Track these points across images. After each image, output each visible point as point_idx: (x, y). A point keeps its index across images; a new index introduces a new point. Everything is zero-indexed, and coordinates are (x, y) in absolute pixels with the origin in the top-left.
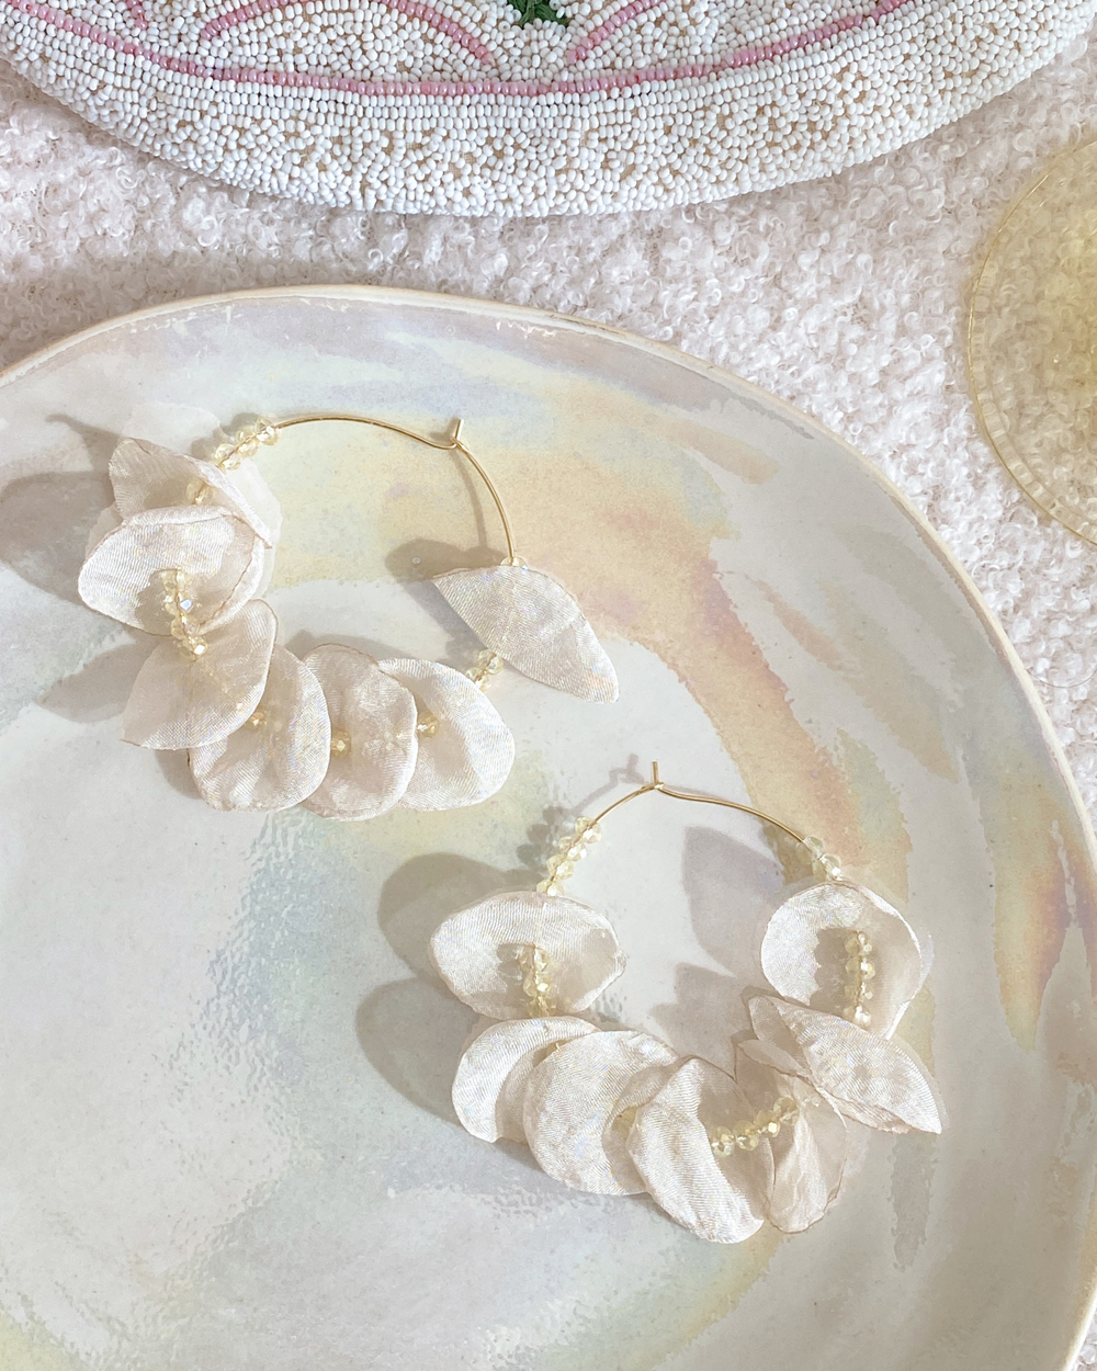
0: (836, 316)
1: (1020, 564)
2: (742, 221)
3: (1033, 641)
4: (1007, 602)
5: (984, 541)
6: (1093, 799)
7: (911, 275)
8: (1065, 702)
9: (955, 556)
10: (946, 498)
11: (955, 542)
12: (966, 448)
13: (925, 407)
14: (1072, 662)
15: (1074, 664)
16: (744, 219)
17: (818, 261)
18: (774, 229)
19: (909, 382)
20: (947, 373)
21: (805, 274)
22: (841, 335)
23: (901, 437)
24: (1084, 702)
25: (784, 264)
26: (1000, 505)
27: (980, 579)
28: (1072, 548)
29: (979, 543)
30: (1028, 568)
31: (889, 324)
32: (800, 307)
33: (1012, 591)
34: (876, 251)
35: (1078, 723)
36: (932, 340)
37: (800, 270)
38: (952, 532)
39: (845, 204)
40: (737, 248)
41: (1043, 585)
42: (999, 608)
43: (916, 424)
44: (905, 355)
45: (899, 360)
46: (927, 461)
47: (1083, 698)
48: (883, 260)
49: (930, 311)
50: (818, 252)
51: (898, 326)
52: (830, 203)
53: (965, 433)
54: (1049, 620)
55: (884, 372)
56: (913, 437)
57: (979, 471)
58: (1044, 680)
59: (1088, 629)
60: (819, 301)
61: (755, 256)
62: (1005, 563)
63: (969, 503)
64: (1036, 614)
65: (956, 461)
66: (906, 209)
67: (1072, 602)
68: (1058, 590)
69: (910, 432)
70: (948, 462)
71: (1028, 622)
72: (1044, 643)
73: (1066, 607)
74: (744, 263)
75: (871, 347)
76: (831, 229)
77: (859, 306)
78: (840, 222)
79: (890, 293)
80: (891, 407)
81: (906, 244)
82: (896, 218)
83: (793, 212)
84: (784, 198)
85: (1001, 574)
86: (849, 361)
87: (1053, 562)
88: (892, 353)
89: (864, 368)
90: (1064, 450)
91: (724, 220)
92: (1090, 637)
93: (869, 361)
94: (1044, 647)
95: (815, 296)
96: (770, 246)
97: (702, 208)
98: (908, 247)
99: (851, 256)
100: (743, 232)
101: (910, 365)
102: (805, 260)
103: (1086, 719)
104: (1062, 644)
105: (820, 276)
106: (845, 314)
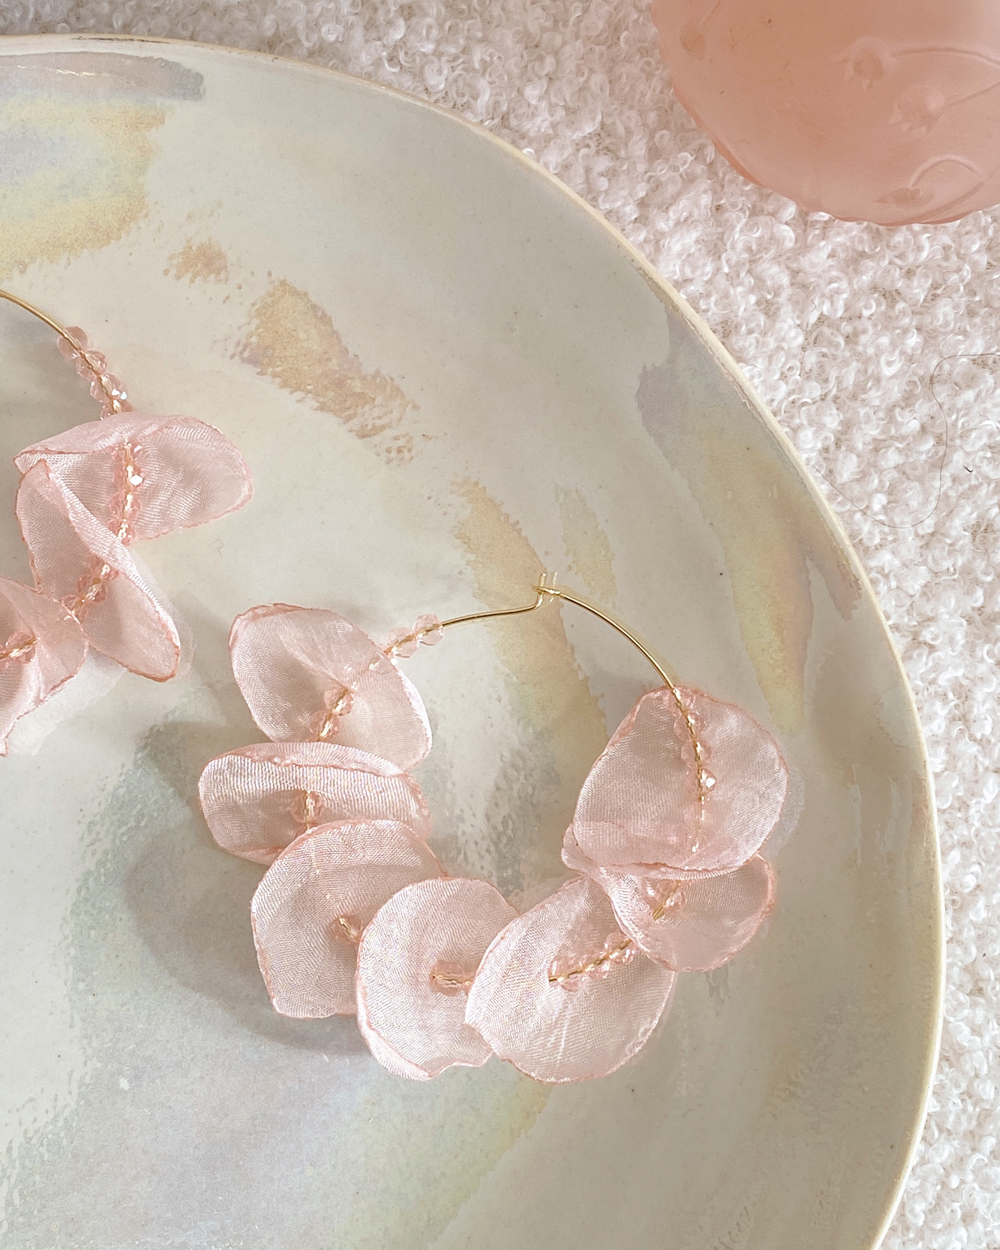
0: (578, 150)
1: (834, 391)
2: (454, 61)
3: (862, 477)
4: (826, 438)
5: (788, 374)
6: (962, 642)
7: (654, 90)
8: (911, 538)
9: (759, 397)
10: (737, 332)
11: (756, 381)
12: (749, 272)
13: (695, 235)
14: (910, 493)
15: (913, 494)
16: (456, 58)
17: (547, 91)
18: (492, 63)
19: (673, 208)
20: (715, 192)
21: (536, 108)
22: (588, 170)
23: (674, 272)
24: (933, 534)
25: (510, 101)
26: (799, 330)
27: (792, 417)
28: (889, 364)
29: (783, 377)
30: (843, 396)
31: (639, 148)
32: (535, 145)
33: (829, 426)
34: (610, 70)
35: (930, 559)
36: (691, 158)
37: (529, 105)
38: (750, 370)
39: (565, 24)
40: (454, 89)
41: (862, 412)
42: (819, 446)
43: (689, 255)
44: (663, 179)
45: (657, 187)
46: (708, 295)
47: (930, 531)
48: (620, 77)
49: (683, 125)
50: (545, 82)
51: (650, 150)
52: (549, 24)
53: (745, 256)
54: (876, 450)
55: (642, 204)
56: (688, 271)
57: (769, 297)
58: (882, 517)
59: (921, 453)
60: (557, 136)
61: (475, 98)
62: (817, 393)
63: (764, 334)
64: (860, 446)
65: (740, 289)
66: (635, 16)
67: (899, 425)
68: (881, 414)
69: (683, 265)
70: (732, 291)
71: (854, 458)
72: (876, 476)
73: (893, 432)
74: (467, 106)
75: (623, 177)
76: (556, 53)
77: (603, 134)
78: (564, 43)
79: (633, 114)
80: (657, 242)
81: (642, 57)
82: (626, 29)
83: (509, 42)
84: (496, 27)
85: (814, 408)
86: (600, 200)
87: (869, 385)
88: (648, 181)
89: (619, 203)
90: (862, 255)
91: (433, 63)
92: (926, 461)
93: (623, 193)
94: (876, 482)
95: (550, 131)
96: (491, 83)
97: (406, 53)
98: (645, 59)
99: (582, 80)
100: (456, 73)
101: (671, 190)
102: (532, 93)
103: (937, 553)
104: (896, 475)
105: (552, 108)
106: (588, 146)
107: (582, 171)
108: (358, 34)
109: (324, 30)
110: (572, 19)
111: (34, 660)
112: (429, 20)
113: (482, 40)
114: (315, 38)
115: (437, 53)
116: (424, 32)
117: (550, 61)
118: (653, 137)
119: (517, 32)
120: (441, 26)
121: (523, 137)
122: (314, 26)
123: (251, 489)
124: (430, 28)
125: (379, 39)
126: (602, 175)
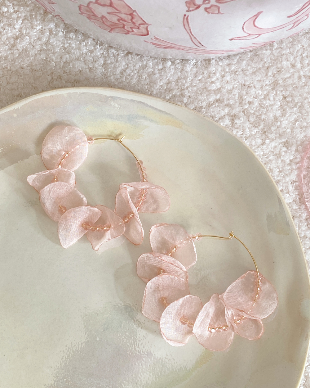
107: (279, 149)
108: (238, 104)
109: (230, 101)
110: (287, 116)
111: (109, 231)
112: (254, 106)
113: (265, 114)
114: (228, 102)
115: (254, 114)
116: (252, 108)
117: (279, 123)
118: (298, 147)
119: (273, 115)
120: (256, 108)
121: (268, 137)
122: (228, 99)
123: (169, 208)
124: (254, 108)
125: (242, 107)
126: (283, 151)
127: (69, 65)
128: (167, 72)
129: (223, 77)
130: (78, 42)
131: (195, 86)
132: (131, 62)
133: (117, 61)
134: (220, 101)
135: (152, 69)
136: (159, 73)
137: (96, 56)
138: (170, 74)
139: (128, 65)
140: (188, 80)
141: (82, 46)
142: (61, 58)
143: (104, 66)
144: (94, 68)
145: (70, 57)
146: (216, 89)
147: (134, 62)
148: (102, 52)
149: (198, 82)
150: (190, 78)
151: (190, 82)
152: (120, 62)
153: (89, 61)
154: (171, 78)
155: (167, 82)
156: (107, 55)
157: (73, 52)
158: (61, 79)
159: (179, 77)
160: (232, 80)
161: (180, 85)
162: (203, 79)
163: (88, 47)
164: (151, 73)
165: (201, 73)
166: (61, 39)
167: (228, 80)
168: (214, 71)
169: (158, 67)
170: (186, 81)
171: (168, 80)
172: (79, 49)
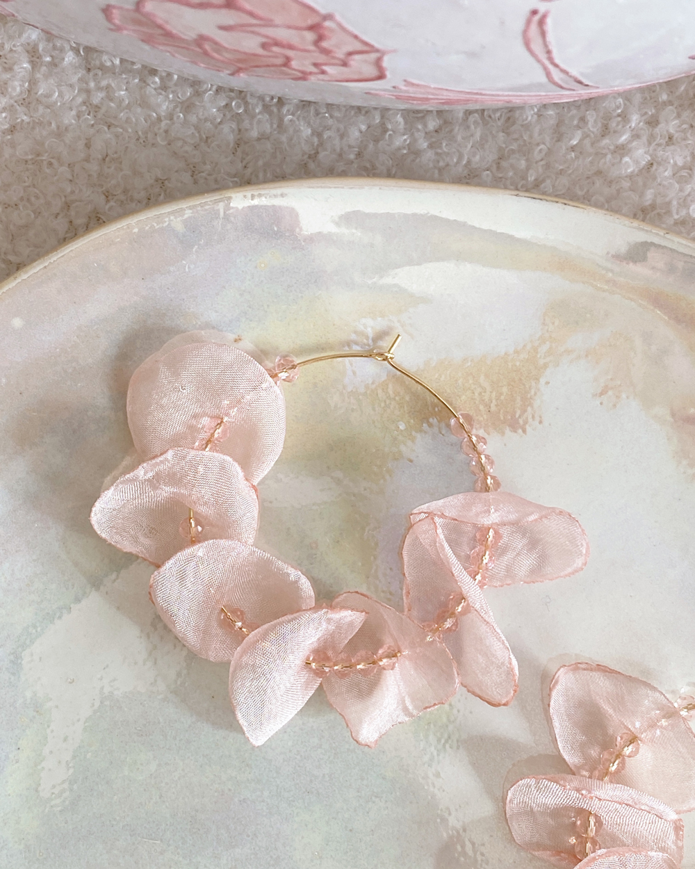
127: (121, 170)
128: (459, 138)
129: (653, 122)
130: (137, 81)
131: (561, 172)
132: (330, 122)
133: (281, 126)
134: (655, 212)
135: (405, 137)
136: (431, 146)
137: (206, 120)
138: (469, 146)
139: (319, 135)
140: (537, 155)
141: (154, 92)
142: (88, 146)
143: (239, 153)
144: (205, 163)
145: (117, 136)
146: (636, 170)
147: (339, 120)
148: (223, 103)
149: (569, 157)
150: (542, 146)
151: (542, 160)
152: (291, 130)
153: (185, 142)
154: (478, 157)
155: (466, 172)
156: (245, 111)
157: (124, 119)
158: (101, 221)
159: (500, 149)
160: (684, 131)
161: (511, 178)
162: (587, 142)
163: (173, 92)
164: (405, 152)
165: (575, 122)
166: (74, 79)
167: (672, 131)
168: (618, 108)
169: (425, 126)
170: (527, 160)
171: (466, 166)
172: (144, 103)
